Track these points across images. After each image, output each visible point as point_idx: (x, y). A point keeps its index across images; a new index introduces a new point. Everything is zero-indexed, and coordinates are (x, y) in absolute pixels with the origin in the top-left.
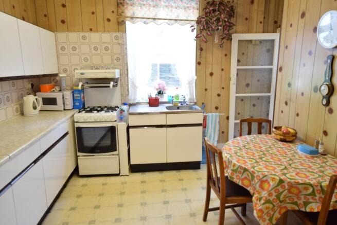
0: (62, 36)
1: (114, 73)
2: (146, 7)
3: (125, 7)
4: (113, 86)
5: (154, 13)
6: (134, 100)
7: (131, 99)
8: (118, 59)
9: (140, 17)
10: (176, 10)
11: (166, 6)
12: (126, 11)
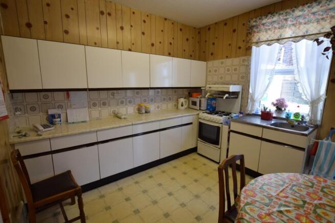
0: (210, 63)
1: (229, 88)
2: (271, 31)
3: (253, 35)
4: (226, 98)
5: (278, 35)
6: (251, 111)
7: (249, 109)
8: (243, 77)
9: (264, 40)
10: (304, 25)
11: (293, 25)
12: (253, 38)
